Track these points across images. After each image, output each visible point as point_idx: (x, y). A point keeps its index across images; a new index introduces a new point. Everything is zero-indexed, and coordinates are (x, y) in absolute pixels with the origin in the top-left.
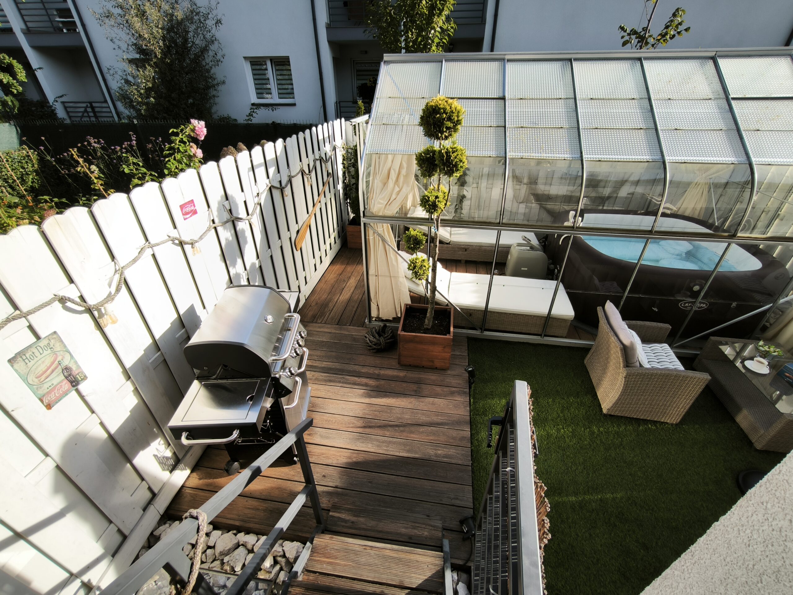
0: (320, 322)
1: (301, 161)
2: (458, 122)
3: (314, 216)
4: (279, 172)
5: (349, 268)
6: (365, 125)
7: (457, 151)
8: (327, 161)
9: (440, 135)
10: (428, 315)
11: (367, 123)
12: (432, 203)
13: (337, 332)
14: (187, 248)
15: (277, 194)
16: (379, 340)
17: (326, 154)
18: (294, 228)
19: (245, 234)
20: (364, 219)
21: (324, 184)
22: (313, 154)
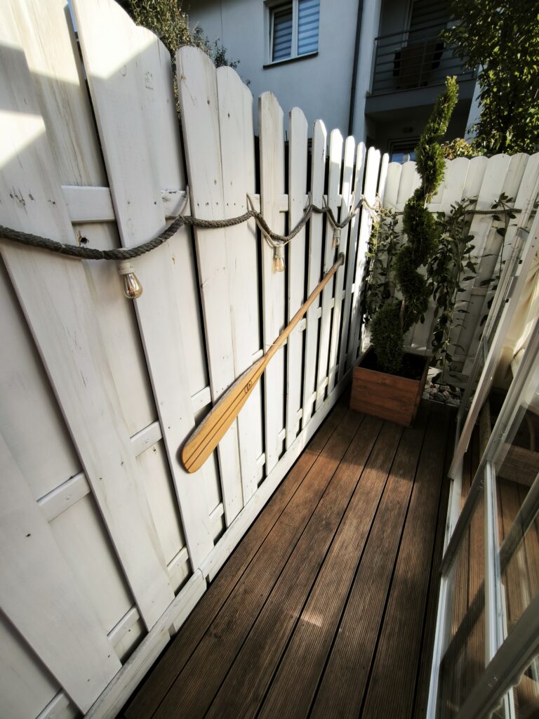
1: (258, 189)
8: (338, 224)
17: (340, 209)
21: (325, 275)
22: (307, 193)
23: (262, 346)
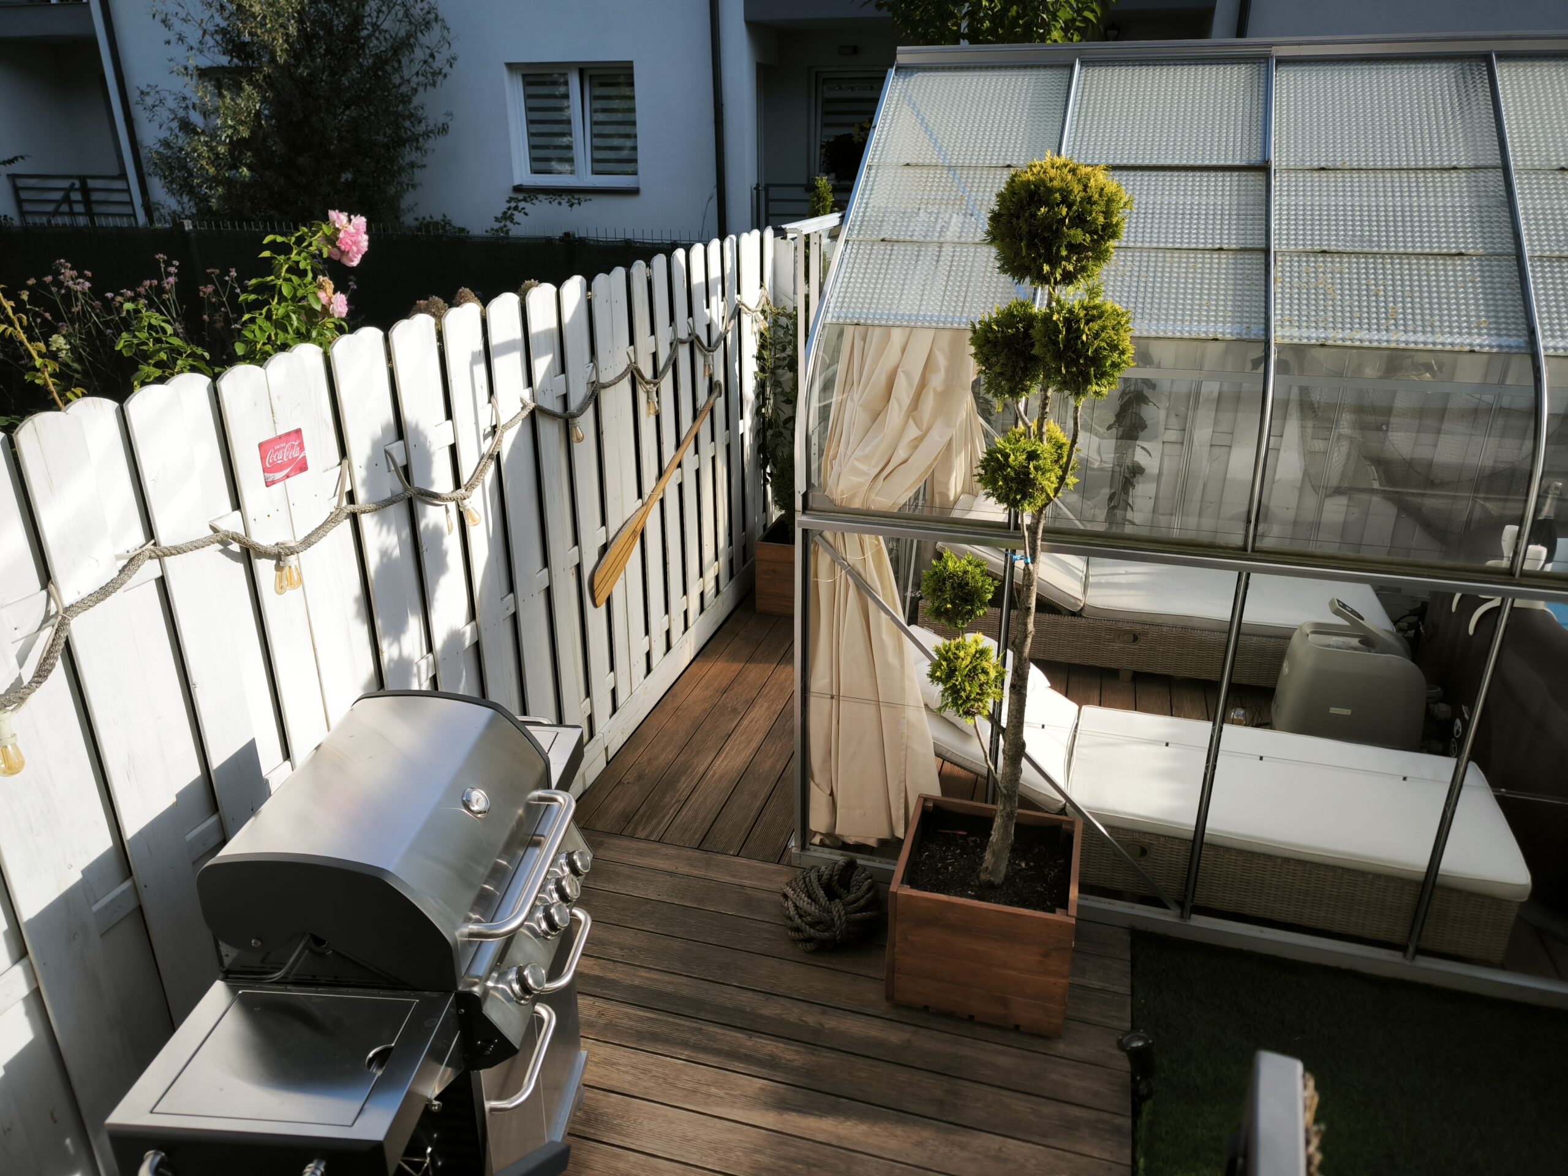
0: (642, 834)
1: (632, 342)
2: (1109, 231)
3: (657, 506)
4: (563, 370)
5: (756, 672)
6: (826, 241)
7: (1100, 317)
8: (711, 347)
9: (1046, 268)
10: (994, 836)
11: (834, 235)
12: (1017, 473)
13: (695, 872)
14: (265, 568)
15: (550, 433)
16: (829, 911)
17: (709, 326)
18: (593, 536)
19: (441, 543)
20: (804, 518)
21: (698, 413)
22: (671, 325)
23: (640, 496)
